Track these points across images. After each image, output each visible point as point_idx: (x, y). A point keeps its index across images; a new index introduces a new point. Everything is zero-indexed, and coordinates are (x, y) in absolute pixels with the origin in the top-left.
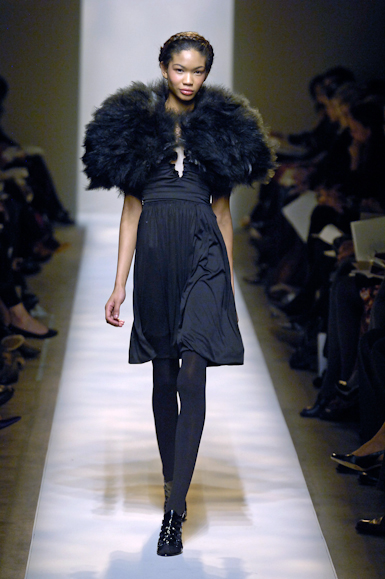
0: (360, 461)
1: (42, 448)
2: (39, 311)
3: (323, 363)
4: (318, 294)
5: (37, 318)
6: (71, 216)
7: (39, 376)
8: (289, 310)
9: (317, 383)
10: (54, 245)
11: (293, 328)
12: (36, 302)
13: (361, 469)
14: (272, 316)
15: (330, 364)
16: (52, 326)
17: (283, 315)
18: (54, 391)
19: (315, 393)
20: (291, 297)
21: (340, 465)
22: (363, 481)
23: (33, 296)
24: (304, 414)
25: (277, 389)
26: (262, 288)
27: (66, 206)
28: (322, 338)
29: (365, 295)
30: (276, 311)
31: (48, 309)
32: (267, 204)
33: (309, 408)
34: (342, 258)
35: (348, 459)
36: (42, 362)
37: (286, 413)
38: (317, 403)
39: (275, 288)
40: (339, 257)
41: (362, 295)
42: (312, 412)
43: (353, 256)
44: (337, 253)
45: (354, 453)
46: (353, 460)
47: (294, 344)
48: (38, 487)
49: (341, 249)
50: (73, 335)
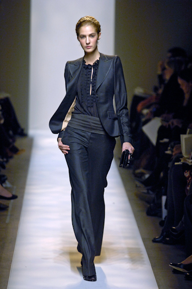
0: (185, 267)
1: (9, 260)
2: (8, 184)
3: (165, 212)
4: (162, 174)
5: (6, 188)
6: (25, 132)
7: (8, 221)
8: (146, 183)
9: (162, 223)
10: (15, 150)
11: (148, 193)
12: (6, 179)
13: (186, 271)
14: (137, 186)
15: (169, 213)
16: (14, 193)
17: (142, 186)
18: (16, 228)
19: (161, 229)
20: (147, 176)
21: (174, 269)
22: (187, 278)
23: (4, 176)
24: (154, 241)
25: (139, 227)
26: (131, 171)
27: (22, 126)
28: (164, 198)
29: (187, 174)
30: (139, 184)
31: (12, 183)
32: (134, 124)
33: (157, 237)
34: (175, 155)
35: (179, 266)
36: (9, 213)
37: (144, 240)
38: (162, 234)
39: (138, 171)
40: (173, 154)
41: (185, 174)
42: (159, 239)
43: (181, 153)
44: (172, 152)
45: (182, 262)
46: (182, 266)
47: (148, 202)
48: (7, 282)
49: (174, 149)
50: (26, 197)
